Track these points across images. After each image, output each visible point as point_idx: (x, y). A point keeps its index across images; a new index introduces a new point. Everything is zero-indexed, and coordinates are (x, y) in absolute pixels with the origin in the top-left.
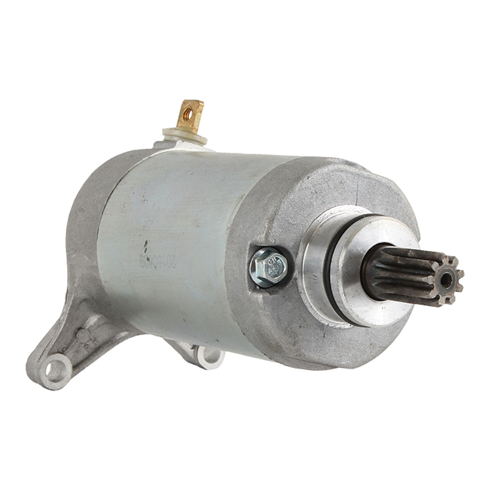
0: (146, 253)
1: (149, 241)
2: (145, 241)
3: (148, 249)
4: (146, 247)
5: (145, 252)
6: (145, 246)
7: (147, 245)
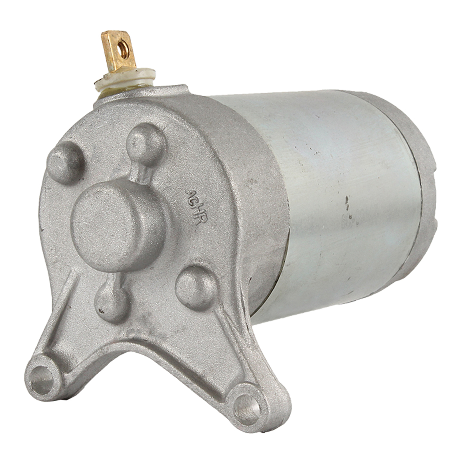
0: (349, 210)
1: (350, 196)
2: (346, 197)
3: (349, 205)
4: (347, 204)
5: (347, 210)
6: (347, 202)
7: (348, 201)
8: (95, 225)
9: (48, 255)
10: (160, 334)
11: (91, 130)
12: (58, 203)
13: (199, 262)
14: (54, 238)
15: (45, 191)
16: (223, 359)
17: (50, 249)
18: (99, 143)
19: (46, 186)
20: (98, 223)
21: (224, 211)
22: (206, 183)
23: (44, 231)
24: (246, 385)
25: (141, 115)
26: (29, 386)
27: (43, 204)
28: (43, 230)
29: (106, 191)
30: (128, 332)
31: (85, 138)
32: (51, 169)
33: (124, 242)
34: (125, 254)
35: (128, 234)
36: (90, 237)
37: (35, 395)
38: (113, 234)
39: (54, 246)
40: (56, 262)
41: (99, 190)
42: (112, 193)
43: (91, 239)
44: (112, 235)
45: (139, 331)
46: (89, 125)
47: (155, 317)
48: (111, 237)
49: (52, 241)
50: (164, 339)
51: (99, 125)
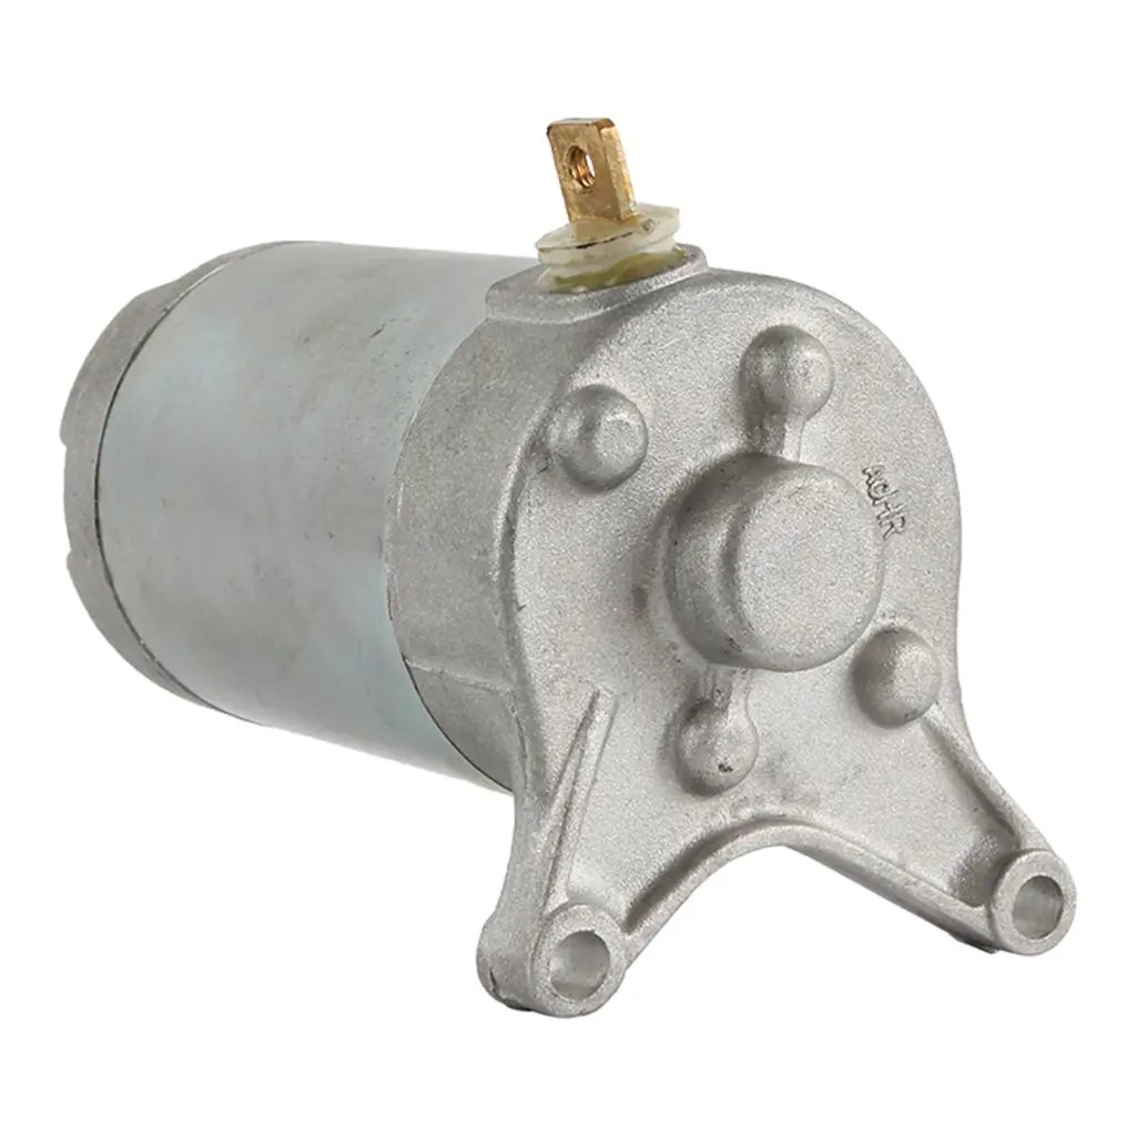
8: (792, 566)
9: (536, 666)
10: (806, 795)
11: (649, 354)
12: (563, 537)
13: (892, 621)
14: (551, 621)
15: (530, 511)
16: (940, 817)
17: (541, 650)
18: (667, 382)
19: (531, 500)
20: (798, 560)
21: (942, 501)
22: (906, 446)
23: (524, 609)
24: (1037, 856)
25: (765, 310)
26: (546, 987)
27: (524, 544)
28: (521, 608)
29: (817, 484)
30: (735, 808)
31: (634, 374)
32: (605, 454)
33: (859, 594)
34: (859, 620)
35: (867, 575)
36: (779, 595)
37: (564, 1004)
38: (833, 579)
39: (551, 640)
40: (556, 680)
41: (800, 486)
42: (831, 489)
43: (781, 601)
44: (832, 584)
45: (760, 800)
46: (643, 341)
47: (795, 759)
48: (830, 588)
49: (545, 629)
50: (815, 804)
51: (667, 342)
